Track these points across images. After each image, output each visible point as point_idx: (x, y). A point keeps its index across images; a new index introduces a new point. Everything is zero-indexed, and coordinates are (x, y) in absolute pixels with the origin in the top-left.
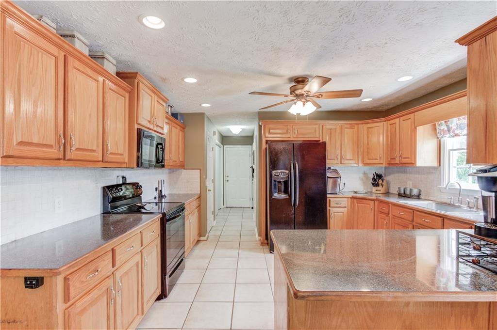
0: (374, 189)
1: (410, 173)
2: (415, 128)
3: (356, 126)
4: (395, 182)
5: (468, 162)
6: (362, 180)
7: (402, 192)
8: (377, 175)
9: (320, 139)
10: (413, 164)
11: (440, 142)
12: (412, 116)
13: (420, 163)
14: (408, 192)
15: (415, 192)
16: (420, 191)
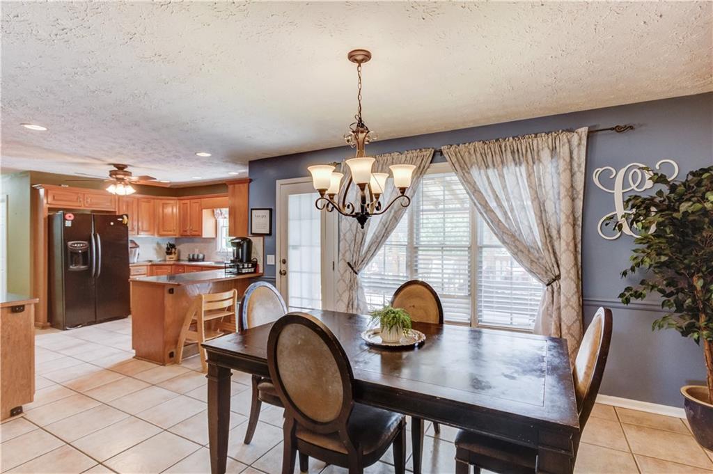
0: (168, 257)
1: (197, 242)
2: (202, 210)
3: (152, 201)
4: (185, 250)
5: (230, 236)
6: (156, 249)
7: (191, 257)
8: (170, 245)
9: (117, 210)
10: (200, 235)
11: (216, 221)
12: (199, 200)
13: (205, 235)
14: (196, 257)
15: (201, 256)
16: (204, 256)
